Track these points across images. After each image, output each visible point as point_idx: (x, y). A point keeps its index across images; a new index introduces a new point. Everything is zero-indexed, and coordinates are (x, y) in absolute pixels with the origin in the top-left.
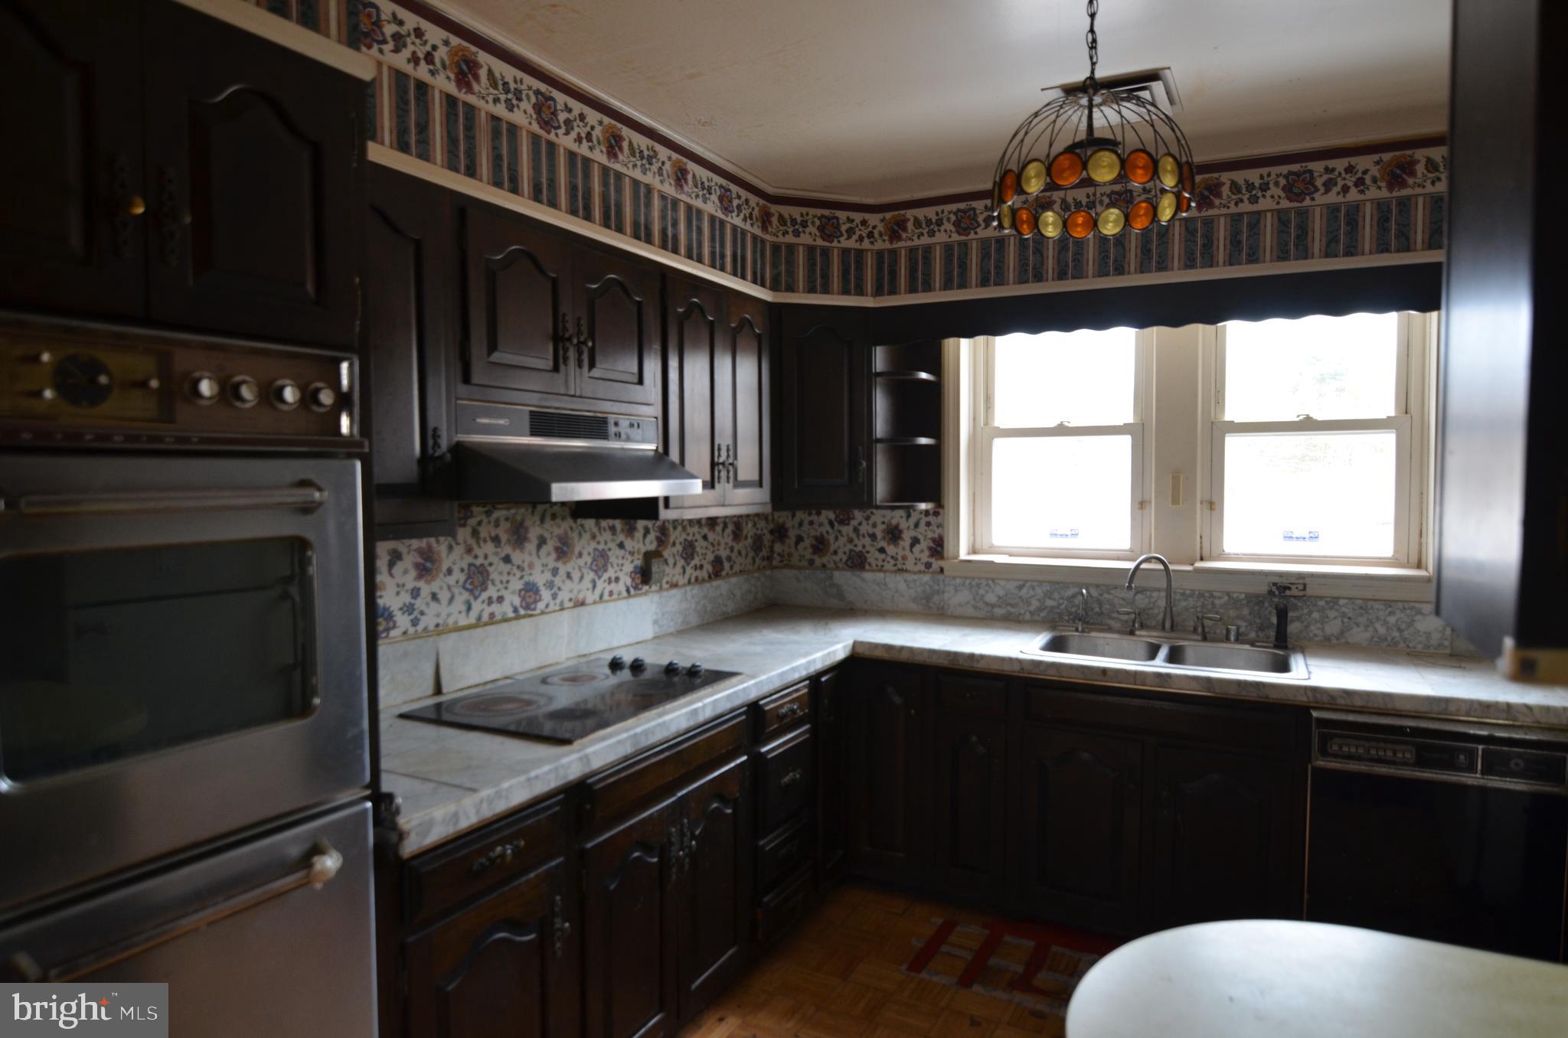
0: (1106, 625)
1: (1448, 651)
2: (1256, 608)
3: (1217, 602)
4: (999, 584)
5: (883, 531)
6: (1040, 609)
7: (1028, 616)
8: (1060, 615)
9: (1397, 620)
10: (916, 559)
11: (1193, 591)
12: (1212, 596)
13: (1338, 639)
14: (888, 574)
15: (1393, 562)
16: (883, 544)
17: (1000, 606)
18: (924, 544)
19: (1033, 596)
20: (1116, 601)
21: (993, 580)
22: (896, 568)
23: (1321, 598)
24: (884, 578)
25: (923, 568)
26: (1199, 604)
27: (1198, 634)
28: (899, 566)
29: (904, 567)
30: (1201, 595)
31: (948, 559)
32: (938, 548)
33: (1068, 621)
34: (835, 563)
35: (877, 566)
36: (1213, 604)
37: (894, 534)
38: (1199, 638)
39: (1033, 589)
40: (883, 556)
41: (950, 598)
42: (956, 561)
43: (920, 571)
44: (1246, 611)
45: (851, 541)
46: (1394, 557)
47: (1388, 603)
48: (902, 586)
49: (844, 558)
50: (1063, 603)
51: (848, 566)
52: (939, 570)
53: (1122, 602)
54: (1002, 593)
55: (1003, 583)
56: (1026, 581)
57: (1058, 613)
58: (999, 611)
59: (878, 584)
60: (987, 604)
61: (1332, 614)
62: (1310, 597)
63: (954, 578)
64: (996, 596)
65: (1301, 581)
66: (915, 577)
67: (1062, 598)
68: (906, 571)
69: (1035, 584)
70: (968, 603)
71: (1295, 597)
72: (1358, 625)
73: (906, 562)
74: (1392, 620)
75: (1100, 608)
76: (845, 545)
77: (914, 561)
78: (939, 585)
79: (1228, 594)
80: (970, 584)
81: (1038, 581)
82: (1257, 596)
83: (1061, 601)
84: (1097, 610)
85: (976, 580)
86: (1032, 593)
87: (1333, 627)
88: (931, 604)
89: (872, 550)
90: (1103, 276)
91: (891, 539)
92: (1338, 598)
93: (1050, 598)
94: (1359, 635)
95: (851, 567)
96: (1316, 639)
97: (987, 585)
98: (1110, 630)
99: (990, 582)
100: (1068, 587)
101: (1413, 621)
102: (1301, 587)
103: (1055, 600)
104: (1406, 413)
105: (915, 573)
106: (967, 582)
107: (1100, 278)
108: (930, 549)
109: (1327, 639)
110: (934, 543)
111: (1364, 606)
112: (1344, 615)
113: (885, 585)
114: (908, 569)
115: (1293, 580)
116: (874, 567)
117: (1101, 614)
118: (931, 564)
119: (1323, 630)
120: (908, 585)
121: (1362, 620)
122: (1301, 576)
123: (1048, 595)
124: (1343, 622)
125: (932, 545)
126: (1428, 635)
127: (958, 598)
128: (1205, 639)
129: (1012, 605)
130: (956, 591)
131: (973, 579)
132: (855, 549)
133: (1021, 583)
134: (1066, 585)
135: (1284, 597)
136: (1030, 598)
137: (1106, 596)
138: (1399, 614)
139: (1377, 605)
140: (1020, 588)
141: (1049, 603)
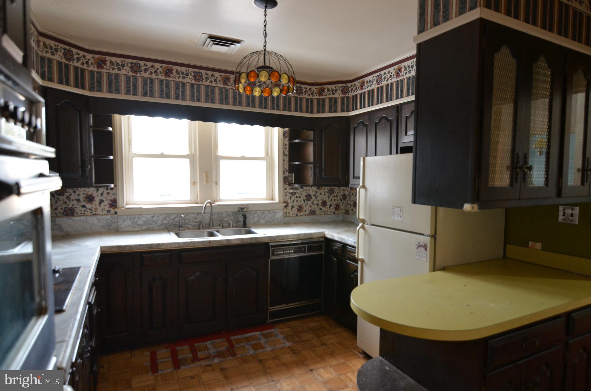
0: (187, 227)
1: (283, 223)
2: (235, 216)
3: (224, 215)
4: (143, 216)
5: (84, 197)
6: (162, 224)
7: (156, 228)
8: (170, 226)
9: (271, 215)
10: (102, 209)
11: (216, 212)
12: (222, 213)
13: (257, 223)
14: (88, 217)
15: (267, 199)
16: (84, 203)
17: (144, 225)
18: (106, 203)
19: (158, 220)
20: (190, 218)
21: (141, 215)
22: (92, 214)
23: (252, 211)
24: (86, 219)
25: (106, 213)
26: (218, 216)
27: (220, 226)
28: (94, 213)
29: (96, 213)
30: (219, 213)
31: (119, 208)
32: (114, 204)
33: (173, 228)
34: (56, 214)
35: (81, 213)
36: (222, 216)
37: (90, 199)
38: (221, 227)
39: (158, 217)
40: (84, 209)
41: (121, 225)
42: (124, 208)
43: (105, 214)
44: (232, 217)
45: (65, 203)
46: (266, 198)
47: (269, 211)
48: (96, 222)
49: (62, 211)
50: (171, 221)
51: (64, 215)
52: (114, 213)
53: (192, 218)
54: (145, 220)
55: (145, 216)
56: (155, 214)
57: (169, 225)
58: (144, 227)
59: (83, 222)
60: (138, 225)
61: (255, 215)
62: (249, 211)
63: (123, 216)
64: (143, 221)
65: (247, 206)
66: (103, 217)
67: (170, 219)
68: (97, 214)
69: (159, 215)
70: (130, 225)
71: (246, 211)
72: (262, 218)
73: (97, 211)
74: (270, 215)
75: (185, 221)
76: (62, 205)
77: (102, 210)
78: (115, 219)
79: (227, 212)
80: (130, 218)
81: (161, 214)
82: (235, 212)
83: (170, 221)
84: (184, 222)
85: (133, 216)
86: (158, 219)
87: (256, 220)
88: (111, 228)
89: (78, 206)
90: (162, 98)
91: (88, 201)
92: (256, 211)
93: (165, 220)
94: (262, 221)
95: (66, 215)
96: (252, 224)
97: (138, 217)
98: (189, 229)
99: (140, 216)
100: (172, 215)
101: (275, 215)
102: (247, 208)
103: (167, 220)
104: (267, 156)
105: (102, 215)
106: (129, 217)
107: (160, 99)
108: (109, 204)
109: (254, 223)
110: (111, 202)
111: (263, 212)
112: (258, 215)
113: (87, 222)
114: (98, 214)
115: (245, 206)
116: (80, 214)
117: (185, 224)
118: (110, 211)
119: (253, 220)
120: (99, 221)
121: (263, 216)
122: (248, 205)
123: (165, 219)
124: (258, 217)
125: (110, 202)
126: (278, 219)
127: (125, 224)
128: (223, 228)
129: (150, 224)
130: (124, 221)
131: (132, 215)
132: (68, 206)
133: (153, 215)
134: (172, 214)
135: (242, 212)
136: (157, 221)
137: (187, 217)
138: (272, 214)
139: (266, 212)
140: (153, 217)
141: (165, 222)
